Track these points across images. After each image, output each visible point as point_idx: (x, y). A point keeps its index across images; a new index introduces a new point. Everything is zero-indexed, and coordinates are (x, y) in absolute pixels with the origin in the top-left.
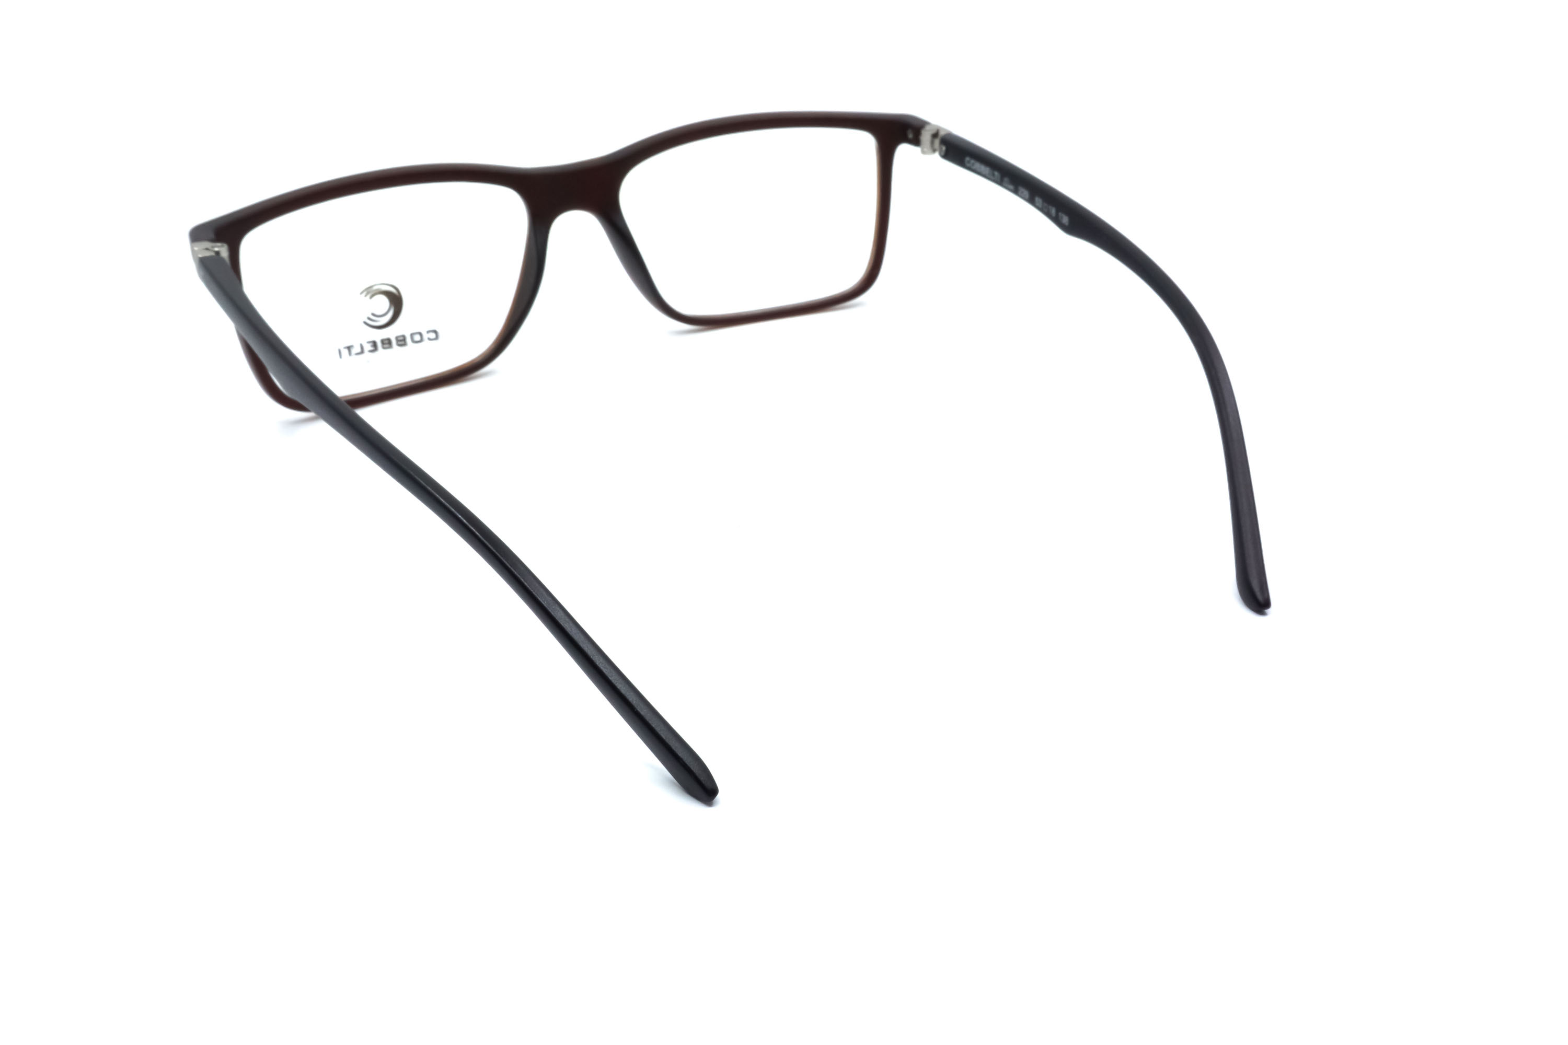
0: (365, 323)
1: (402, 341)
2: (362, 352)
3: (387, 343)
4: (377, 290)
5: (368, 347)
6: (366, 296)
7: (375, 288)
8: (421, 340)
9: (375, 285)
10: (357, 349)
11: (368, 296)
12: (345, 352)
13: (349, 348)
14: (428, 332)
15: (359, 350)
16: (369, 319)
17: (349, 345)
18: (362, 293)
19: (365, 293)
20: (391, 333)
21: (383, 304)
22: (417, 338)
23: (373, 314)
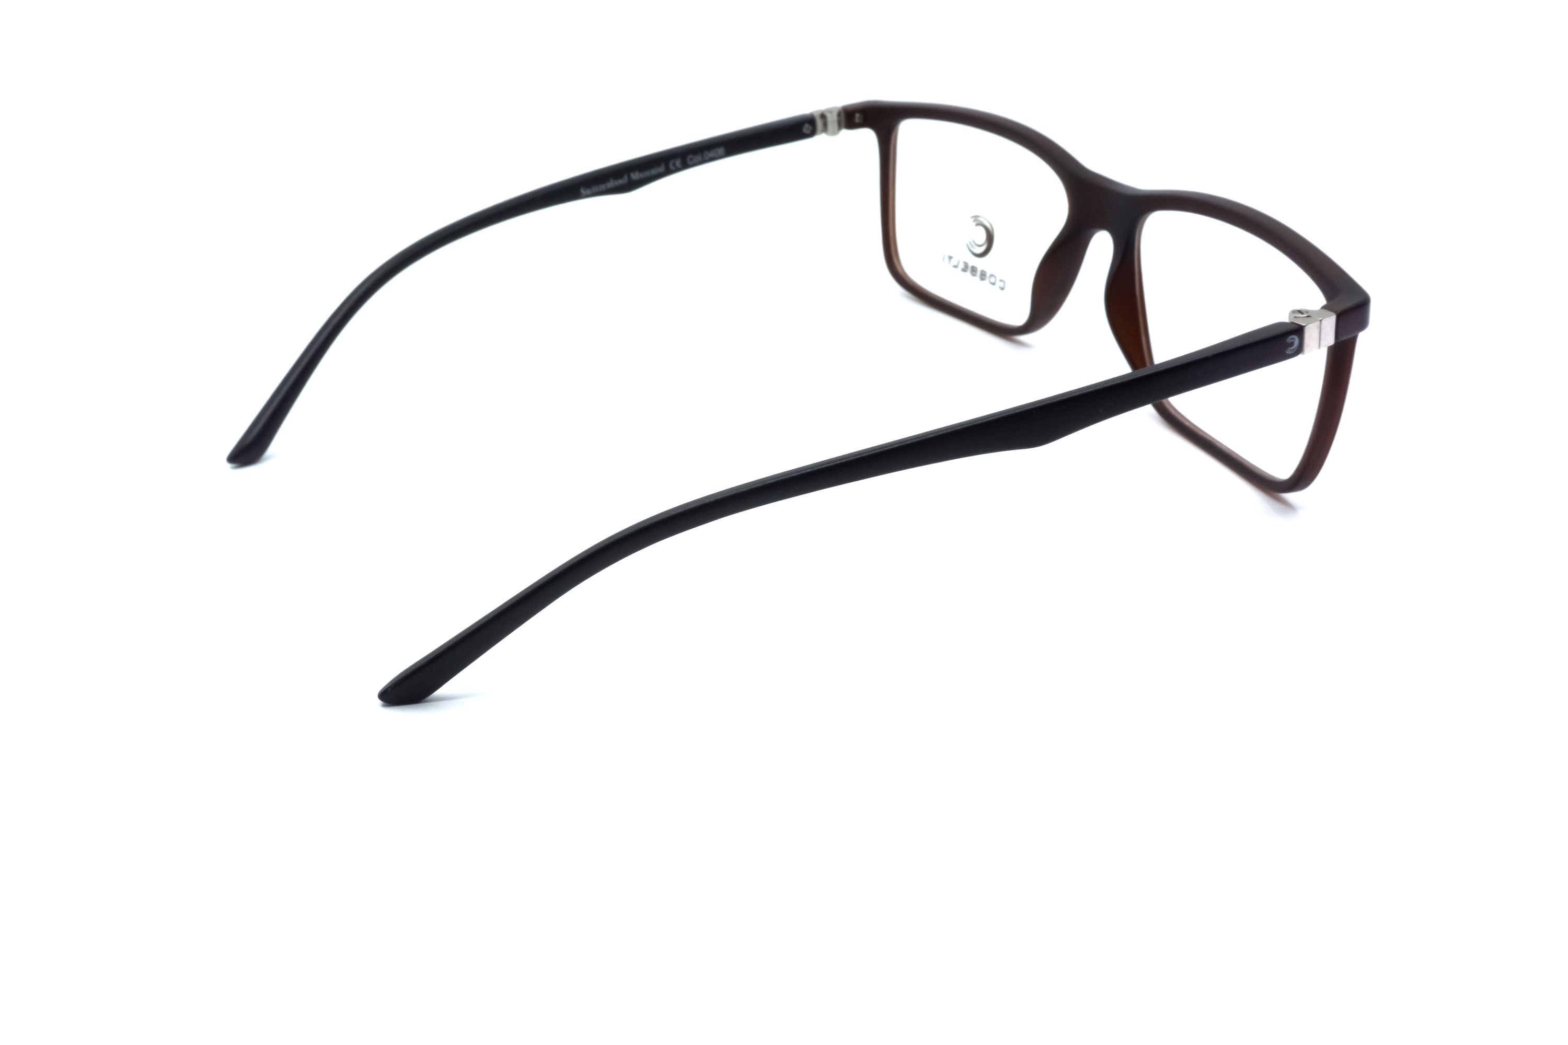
0: (967, 245)
1: (983, 276)
2: (956, 267)
3: (974, 270)
4: (981, 221)
5: (961, 266)
6: (974, 221)
7: (980, 219)
8: (993, 284)
9: (984, 218)
10: (954, 262)
11: (975, 223)
12: (947, 259)
13: (950, 258)
14: (1001, 281)
15: (955, 264)
16: (970, 243)
17: (951, 255)
18: (972, 217)
19: (972, 220)
20: (980, 263)
21: (982, 237)
22: (993, 280)
23: (974, 242)
